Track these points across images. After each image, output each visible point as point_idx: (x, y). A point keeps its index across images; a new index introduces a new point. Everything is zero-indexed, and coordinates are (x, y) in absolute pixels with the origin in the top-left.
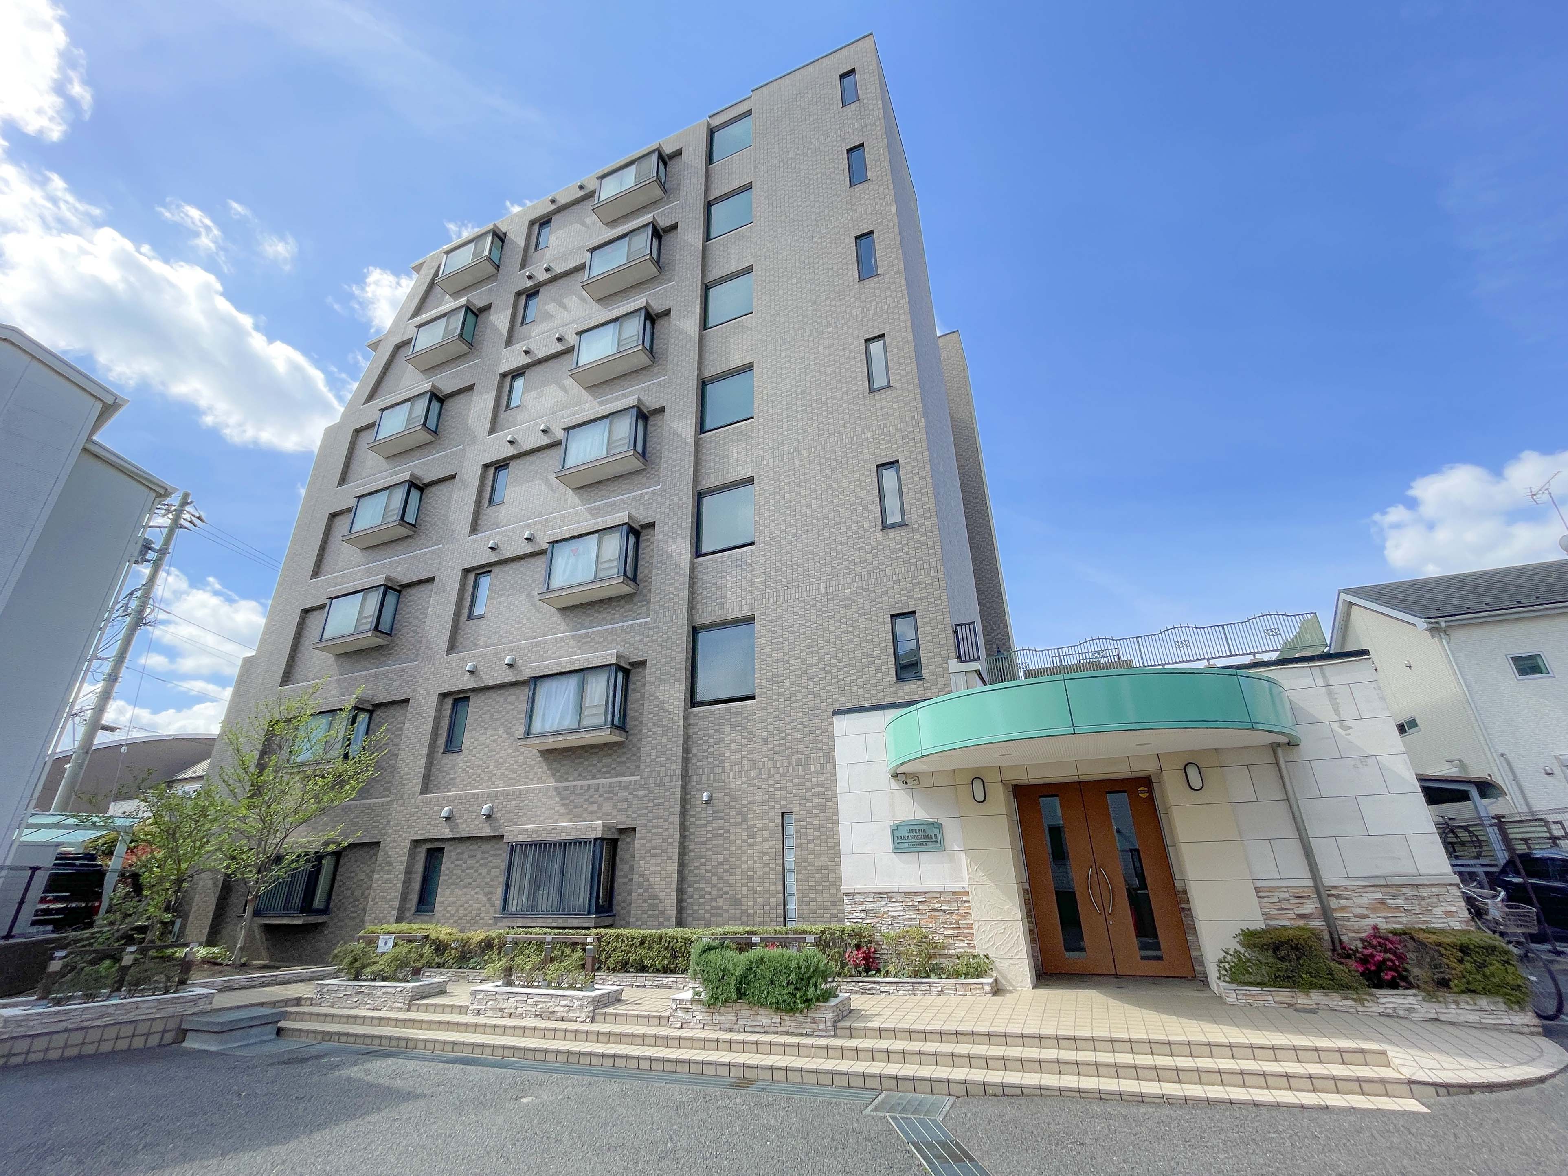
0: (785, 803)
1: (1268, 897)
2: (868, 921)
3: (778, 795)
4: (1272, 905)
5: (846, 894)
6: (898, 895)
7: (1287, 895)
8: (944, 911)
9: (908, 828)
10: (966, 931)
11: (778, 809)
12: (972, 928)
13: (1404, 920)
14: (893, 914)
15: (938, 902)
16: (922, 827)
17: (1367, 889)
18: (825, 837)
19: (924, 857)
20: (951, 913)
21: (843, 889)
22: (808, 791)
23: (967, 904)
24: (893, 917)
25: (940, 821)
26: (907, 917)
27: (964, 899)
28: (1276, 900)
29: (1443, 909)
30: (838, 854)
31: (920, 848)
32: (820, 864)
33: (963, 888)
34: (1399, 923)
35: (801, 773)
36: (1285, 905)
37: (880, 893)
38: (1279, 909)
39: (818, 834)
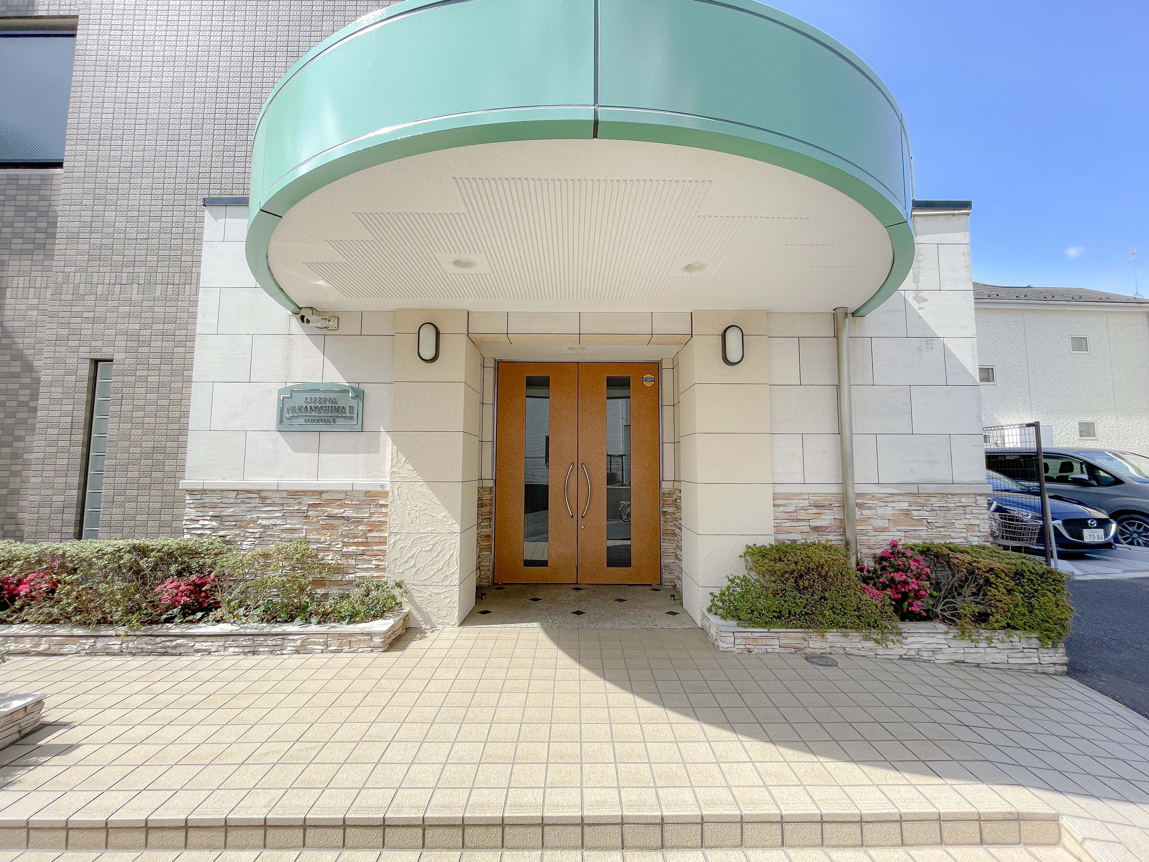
0: (99, 344)
1: (785, 505)
2: (222, 533)
3: (87, 330)
4: (786, 516)
5: (191, 492)
6: (278, 495)
7: (806, 503)
8: (348, 519)
9: (309, 395)
10: (375, 548)
11: (86, 353)
12: (385, 543)
13: (924, 534)
14: (264, 522)
15: (340, 506)
16: (332, 396)
17: (896, 498)
18: (166, 402)
19: (328, 439)
20: (359, 521)
21: (183, 484)
22: (145, 326)
23: (384, 510)
24: (263, 526)
25: (362, 387)
26: (288, 526)
27: (381, 502)
28: (792, 509)
29: (966, 522)
30: (184, 430)
31: (322, 427)
32: (151, 444)
33: (382, 486)
34: (920, 537)
35: (136, 297)
36: (802, 515)
37: (248, 492)
38: (793, 520)
39: (154, 396)
